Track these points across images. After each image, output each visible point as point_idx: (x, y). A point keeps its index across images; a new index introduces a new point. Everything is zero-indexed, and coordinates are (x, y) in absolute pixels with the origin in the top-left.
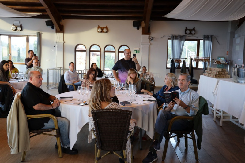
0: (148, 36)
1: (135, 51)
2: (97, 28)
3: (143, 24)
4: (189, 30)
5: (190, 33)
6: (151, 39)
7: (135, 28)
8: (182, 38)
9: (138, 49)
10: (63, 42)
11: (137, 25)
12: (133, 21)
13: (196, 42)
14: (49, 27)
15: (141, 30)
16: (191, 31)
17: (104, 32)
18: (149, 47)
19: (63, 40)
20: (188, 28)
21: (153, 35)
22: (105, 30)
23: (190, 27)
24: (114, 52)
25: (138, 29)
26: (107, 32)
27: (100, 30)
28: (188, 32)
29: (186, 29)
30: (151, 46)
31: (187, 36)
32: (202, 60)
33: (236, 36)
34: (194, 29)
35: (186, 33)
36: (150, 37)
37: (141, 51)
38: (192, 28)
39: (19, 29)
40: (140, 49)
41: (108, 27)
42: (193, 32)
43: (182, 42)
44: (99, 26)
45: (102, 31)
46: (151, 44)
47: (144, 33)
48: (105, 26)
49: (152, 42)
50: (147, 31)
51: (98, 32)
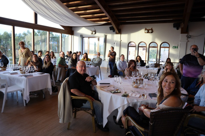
0: (187, 34)
1: (174, 47)
2: (144, 30)
3: (182, 25)
6: (188, 37)
7: (175, 29)
9: (176, 45)
10: (120, 40)
11: (177, 26)
12: (173, 23)
14: (112, 31)
15: (180, 30)
18: (187, 44)
19: (120, 39)
21: (191, 34)
22: (150, 31)
24: (157, 47)
25: (178, 29)
26: (152, 32)
27: (146, 31)
30: (188, 43)
36: (188, 35)
37: (179, 47)
39: (94, 33)
40: (178, 45)
41: (153, 29)
44: (146, 28)
45: (148, 32)
46: (188, 41)
47: (182, 32)
48: (150, 29)
49: (189, 39)
50: (185, 31)
51: (145, 33)
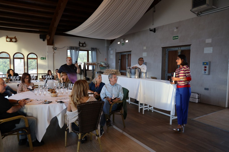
0: (53, 46)
1: (42, 58)
2: (6, 38)
3: (48, 37)
4: (81, 43)
5: (83, 46)
6: (55, 49)
7: (41, 40)
8: (78, 49)
9: (44, 57)
11: (43, 37)
12: (39, 34)
13: (86, 52)
15: (46, 42)
16: (83, 44)
17: (13, 42)
18: (53, 55)
20: (81, 42)
21: (56, 45)
22: (14, 40)
23: (82, 41)
24: (24, 58)
25: (44, 40)
26: (16, 42)
27: (9, 40)
28: (81, 45)
29: (80, 43)
30: (55, 54)
31: (81, 47)
32: (91, 64)
33: (110, 49)
34: (85, 43)
35: (80, 46)
36: (54, 47)
37: (47, 58)
38: (83, 42)
40: (46, 56)
41: (16, 38)
42: (84, 45)
43: (77, 51)
44: (7, 36)
45: (11, 41)
46: (54, 53)
47: (49, 44)
48: (14, 37)
49: (55, 51)
50: (51, 43)
51: (7, 41)
